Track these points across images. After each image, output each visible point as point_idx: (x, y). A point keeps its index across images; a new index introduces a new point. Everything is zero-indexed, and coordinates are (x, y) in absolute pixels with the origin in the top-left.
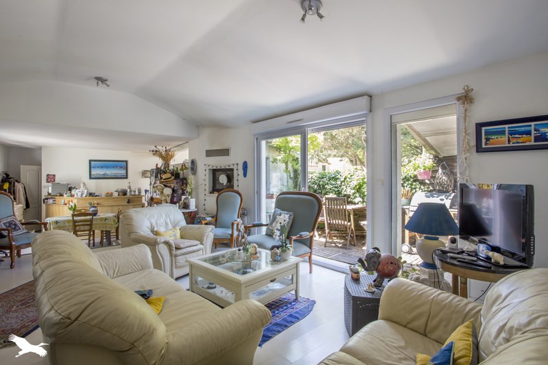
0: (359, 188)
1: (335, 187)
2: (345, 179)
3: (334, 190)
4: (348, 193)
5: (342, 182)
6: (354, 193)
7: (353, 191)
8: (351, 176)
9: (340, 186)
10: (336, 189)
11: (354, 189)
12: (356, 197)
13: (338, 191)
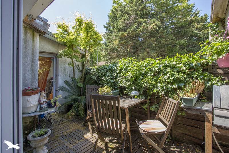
0: (135, 80)
1: (112, 79)
2: (121, 70)
3: (110, 82)
4: (124, 85)
5: (117, 74)
6: (129, 86)
7: (128, 84)
8: (127, 67)
9: (116, 78)
10: (112, 81)
11: (129, 81)
12: (131, 90)
13: (114, 82)
